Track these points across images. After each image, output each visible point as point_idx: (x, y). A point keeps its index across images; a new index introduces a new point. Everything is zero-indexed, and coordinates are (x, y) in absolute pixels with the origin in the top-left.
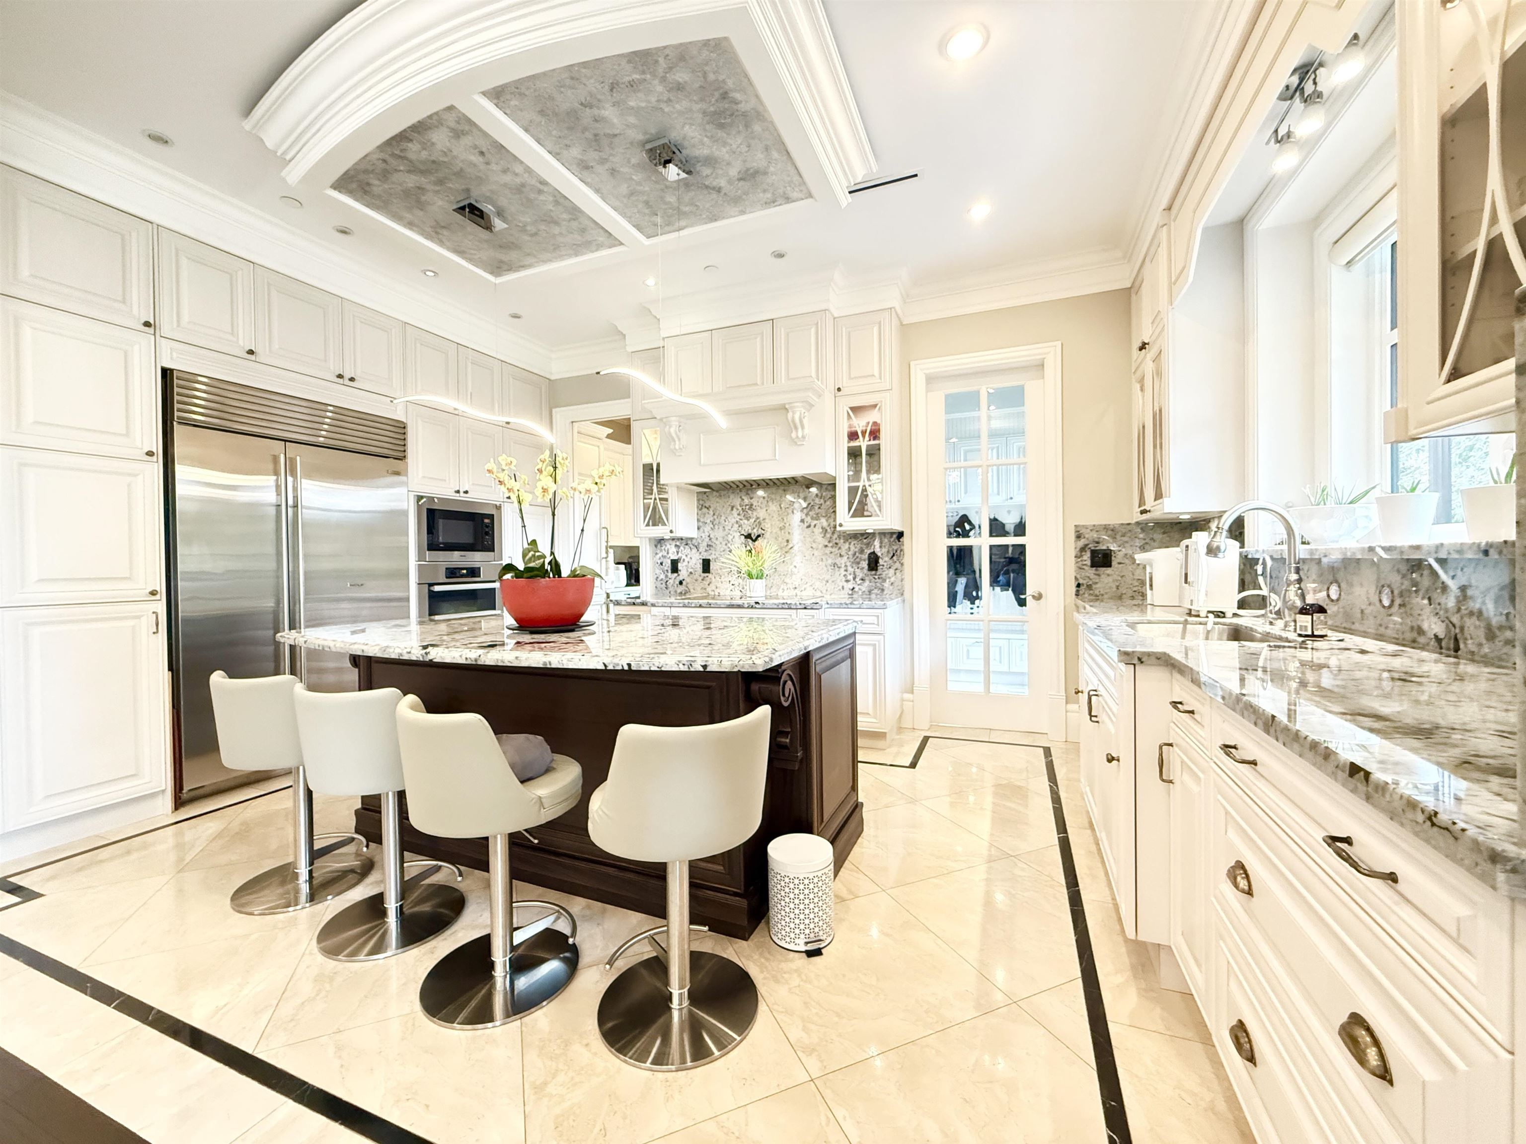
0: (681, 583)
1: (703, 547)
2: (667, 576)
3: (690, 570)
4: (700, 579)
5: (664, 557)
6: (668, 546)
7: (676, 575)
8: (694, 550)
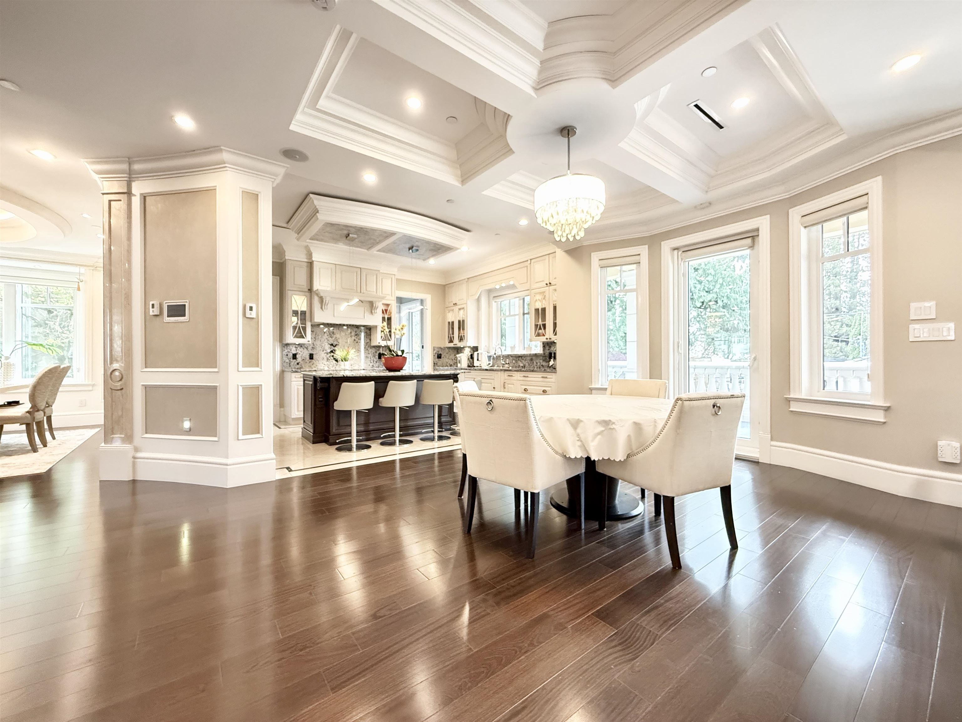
0: (298, 364)
1: (310, 348)
2: (290, 361)
3: (303, 358)
4: (308, 362)
5: (289, 352)
6: (291, 347)
7: (295, 360)
8: (305, 349)
